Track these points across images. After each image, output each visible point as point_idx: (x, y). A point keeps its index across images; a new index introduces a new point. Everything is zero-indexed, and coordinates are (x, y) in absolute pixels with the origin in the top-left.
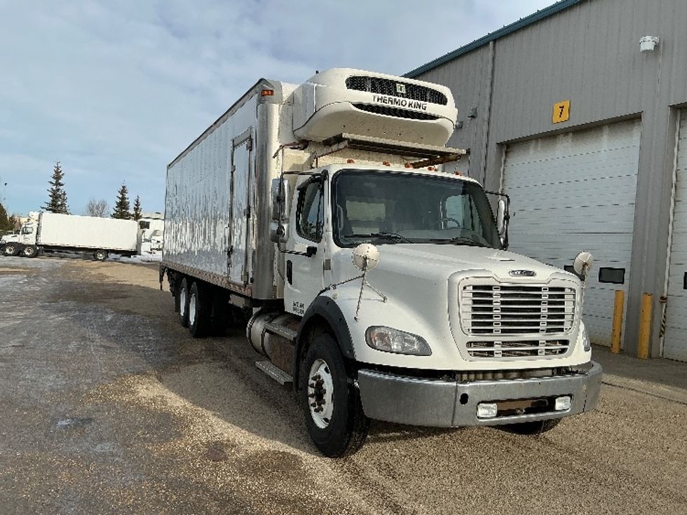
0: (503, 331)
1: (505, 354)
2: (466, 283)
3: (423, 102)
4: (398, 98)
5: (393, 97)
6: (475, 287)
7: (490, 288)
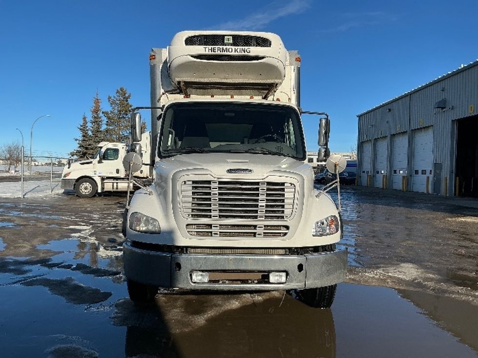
0: (220, 216)
1: (223, 234)
2: (186, 178)
3: (246, 48)
4: (225, 47)
5: (221, 47)
6: (194, 182)
7: (209, 182)
